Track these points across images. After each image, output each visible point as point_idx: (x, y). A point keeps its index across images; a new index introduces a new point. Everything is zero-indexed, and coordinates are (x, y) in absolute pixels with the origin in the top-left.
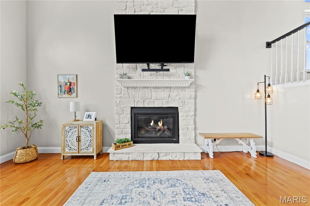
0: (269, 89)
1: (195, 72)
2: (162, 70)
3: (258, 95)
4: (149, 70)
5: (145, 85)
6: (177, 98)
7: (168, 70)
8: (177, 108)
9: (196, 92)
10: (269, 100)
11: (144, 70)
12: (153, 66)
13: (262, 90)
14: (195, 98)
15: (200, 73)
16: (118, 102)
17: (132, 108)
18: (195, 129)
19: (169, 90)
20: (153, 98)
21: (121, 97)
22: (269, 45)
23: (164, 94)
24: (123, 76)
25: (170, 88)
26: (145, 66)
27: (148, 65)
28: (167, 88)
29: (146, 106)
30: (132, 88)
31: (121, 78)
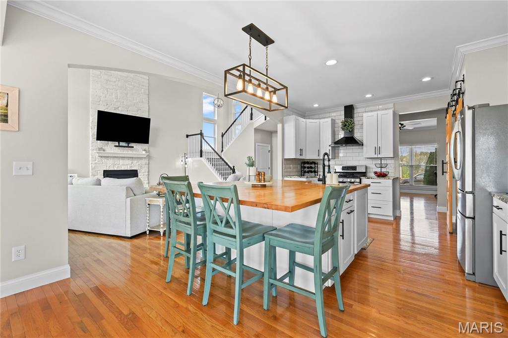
0: (187, 160)
1: (148, 148)
2: (128, 147)
3: (182, 163)
4: (119, 146)
5: (115, 156)
6: (138, 164)
7: (133, 147)
8: (137, 170)
9: (149, 160)
10: (186, 166)
11: (116, 146)
12: (122, 144)
13: (184, 161)
14: (149, 164)
15: (151, 149)
16: (93, 167)
17: (104, 171)
18: (149, 183)
19: (132, 159)
20: (121, 164)
21: (96, 163)
22: (187, 136)
23: (128, 162)
24: (100, 149)
25: (133, 158)
26: (117, 144)
27: (119, 143)
28: (131, 157)
29: (115, 169)
30: (105, 157)
31: (99, 150)
